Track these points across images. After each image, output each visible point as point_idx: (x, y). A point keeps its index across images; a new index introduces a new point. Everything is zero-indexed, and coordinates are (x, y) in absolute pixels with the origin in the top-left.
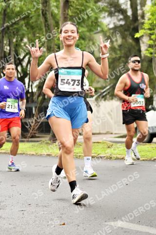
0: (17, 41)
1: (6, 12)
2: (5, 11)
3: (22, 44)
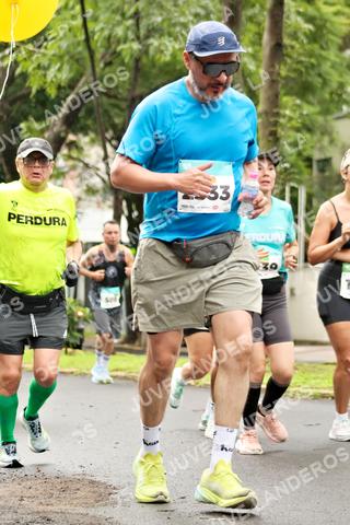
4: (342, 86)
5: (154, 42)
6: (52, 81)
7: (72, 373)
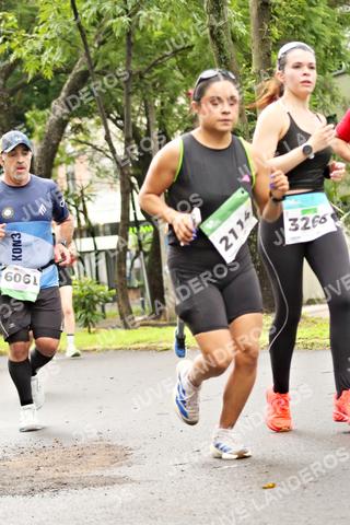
0: (162, 104)
1: (132, 39)
2: (129, 34)
3: (175, 110)
5: (143, 13)
6: (47, 64)
7: (95, 350)
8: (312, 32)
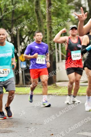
4: (68, 13)
8: (62, 11)
